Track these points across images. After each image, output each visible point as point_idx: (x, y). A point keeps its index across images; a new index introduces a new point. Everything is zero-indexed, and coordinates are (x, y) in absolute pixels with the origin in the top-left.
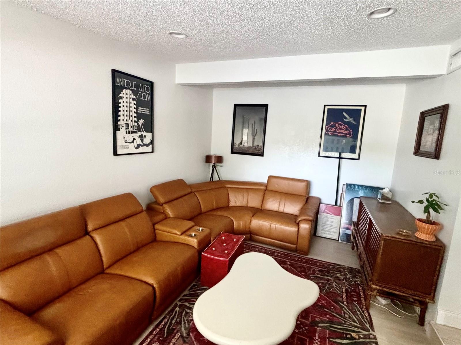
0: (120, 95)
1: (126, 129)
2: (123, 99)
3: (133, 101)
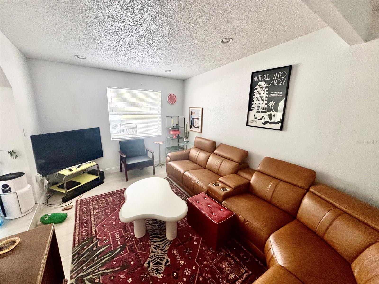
0: (256, 88)
1: (257, 109)
2: (258, 90)
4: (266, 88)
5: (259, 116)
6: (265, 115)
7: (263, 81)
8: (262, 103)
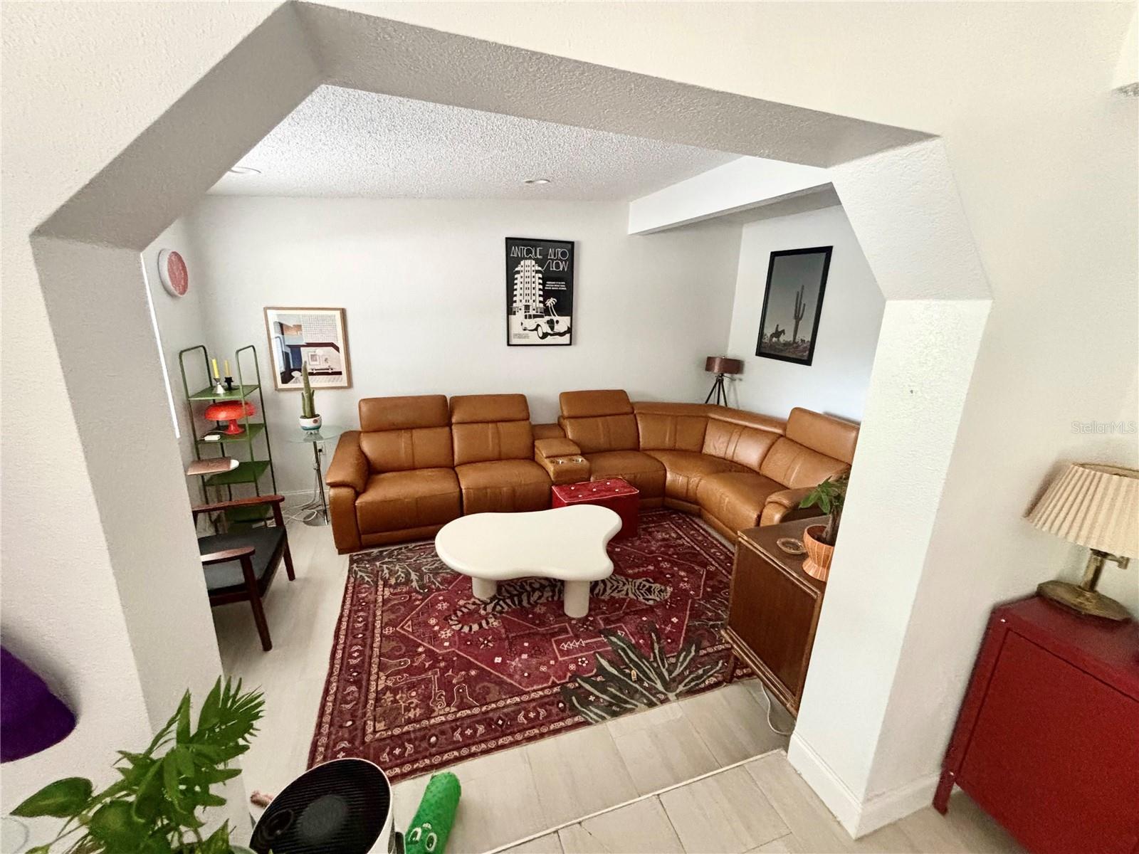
0: (516, 269)
1: (525, 312)
2: (522, 274)
3: (537, 275)
4: (537, 272)
5: (531, 323)
6: (542, 321)
7: (530, 258)
8: (534, 301)
